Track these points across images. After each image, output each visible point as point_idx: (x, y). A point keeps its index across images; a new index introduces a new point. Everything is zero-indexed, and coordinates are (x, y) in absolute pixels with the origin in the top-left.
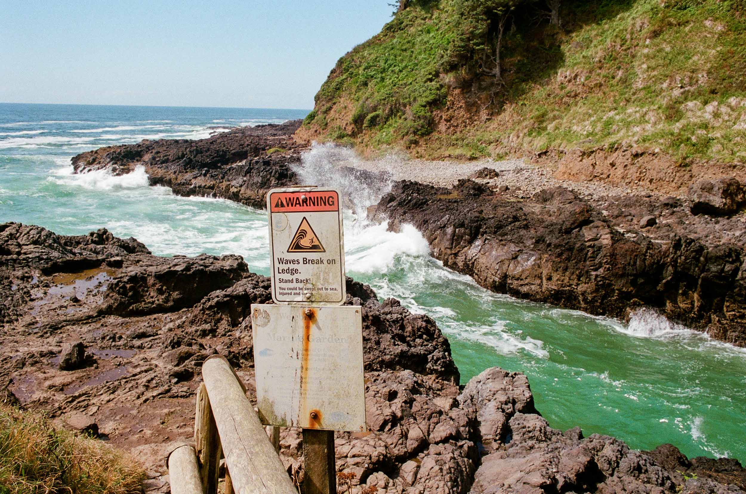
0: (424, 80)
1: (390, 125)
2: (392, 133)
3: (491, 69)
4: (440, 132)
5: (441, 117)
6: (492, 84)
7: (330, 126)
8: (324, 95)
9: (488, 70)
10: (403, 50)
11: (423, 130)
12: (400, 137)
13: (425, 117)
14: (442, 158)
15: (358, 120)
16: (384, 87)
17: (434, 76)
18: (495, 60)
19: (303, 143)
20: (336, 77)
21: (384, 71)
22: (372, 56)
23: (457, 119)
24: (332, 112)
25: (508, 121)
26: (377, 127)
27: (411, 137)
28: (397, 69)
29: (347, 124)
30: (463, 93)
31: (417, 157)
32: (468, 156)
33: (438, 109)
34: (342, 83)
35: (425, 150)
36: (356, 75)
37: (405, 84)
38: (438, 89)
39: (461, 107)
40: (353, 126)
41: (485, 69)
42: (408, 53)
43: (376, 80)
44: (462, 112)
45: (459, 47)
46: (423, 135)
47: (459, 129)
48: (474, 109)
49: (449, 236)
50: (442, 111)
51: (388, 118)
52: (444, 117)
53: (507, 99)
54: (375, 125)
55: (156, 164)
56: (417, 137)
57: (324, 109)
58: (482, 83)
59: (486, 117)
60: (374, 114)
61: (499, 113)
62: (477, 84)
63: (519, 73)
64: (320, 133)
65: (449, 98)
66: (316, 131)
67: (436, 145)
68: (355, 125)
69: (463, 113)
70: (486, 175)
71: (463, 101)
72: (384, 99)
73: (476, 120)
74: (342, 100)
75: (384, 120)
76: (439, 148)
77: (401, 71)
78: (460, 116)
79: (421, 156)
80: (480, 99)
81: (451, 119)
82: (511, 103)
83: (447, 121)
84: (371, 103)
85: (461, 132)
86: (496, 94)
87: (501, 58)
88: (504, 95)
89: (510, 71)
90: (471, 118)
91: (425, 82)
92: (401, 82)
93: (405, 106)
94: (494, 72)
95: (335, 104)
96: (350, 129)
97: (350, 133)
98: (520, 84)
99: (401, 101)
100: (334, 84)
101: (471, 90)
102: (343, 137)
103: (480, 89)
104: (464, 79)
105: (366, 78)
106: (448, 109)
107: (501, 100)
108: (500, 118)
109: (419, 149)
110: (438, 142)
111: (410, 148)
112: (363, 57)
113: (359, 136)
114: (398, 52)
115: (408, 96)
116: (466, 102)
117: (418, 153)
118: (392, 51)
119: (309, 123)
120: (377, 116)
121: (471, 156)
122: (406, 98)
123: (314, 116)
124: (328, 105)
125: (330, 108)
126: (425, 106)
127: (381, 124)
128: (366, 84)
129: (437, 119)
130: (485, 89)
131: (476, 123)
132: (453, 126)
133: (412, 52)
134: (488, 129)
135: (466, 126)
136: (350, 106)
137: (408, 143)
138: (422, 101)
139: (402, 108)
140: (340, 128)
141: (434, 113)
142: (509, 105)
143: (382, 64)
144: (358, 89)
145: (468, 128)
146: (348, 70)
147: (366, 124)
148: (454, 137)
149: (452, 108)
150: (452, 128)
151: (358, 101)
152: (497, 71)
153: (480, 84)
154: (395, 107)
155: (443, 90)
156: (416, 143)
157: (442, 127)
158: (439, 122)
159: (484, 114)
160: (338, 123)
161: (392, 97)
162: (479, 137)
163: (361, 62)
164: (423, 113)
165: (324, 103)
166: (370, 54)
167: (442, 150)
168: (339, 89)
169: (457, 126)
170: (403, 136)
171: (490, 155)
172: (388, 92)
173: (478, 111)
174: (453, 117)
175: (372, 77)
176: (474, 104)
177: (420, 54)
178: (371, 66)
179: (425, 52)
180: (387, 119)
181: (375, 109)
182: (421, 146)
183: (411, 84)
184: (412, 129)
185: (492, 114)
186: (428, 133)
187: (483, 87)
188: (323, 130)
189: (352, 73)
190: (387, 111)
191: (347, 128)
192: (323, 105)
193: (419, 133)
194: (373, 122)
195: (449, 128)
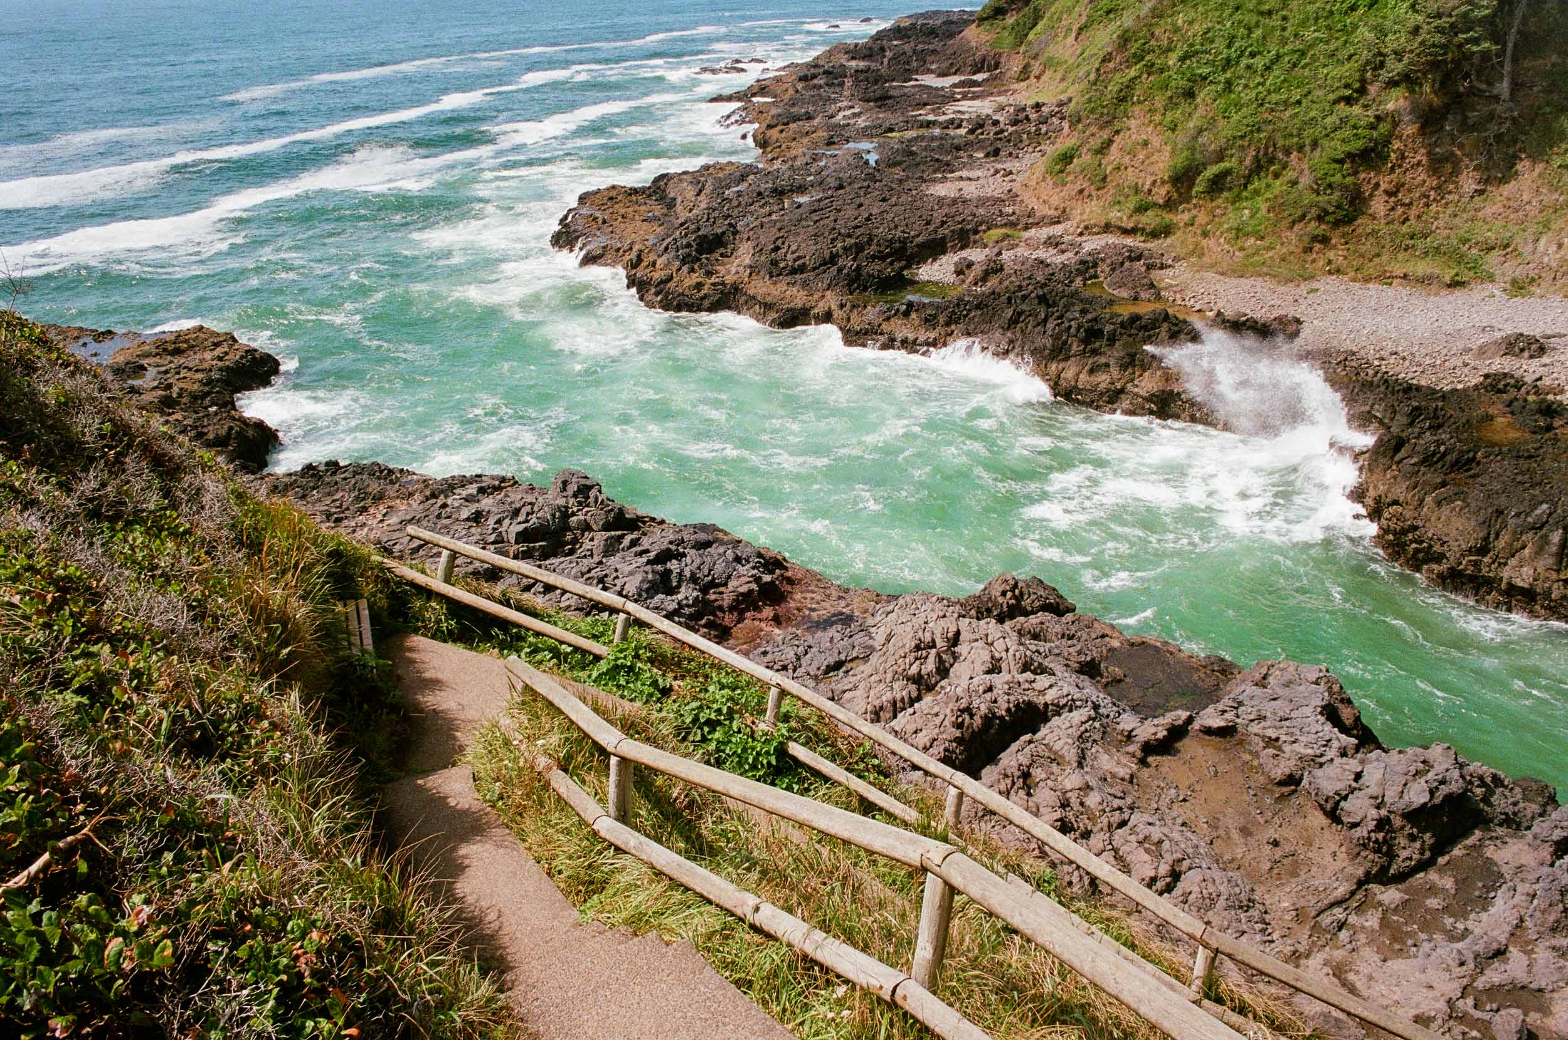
0: (1332, 97)
1: (1257, 192)
2: (1264, 211)
3: (1490, 84)
4: (1374, 217)
5: (1377, 185)
6: (1491, 116)
7: (1114, 180)
8: (1092, 111)
9: (1484, 86)
10: (1262, 13)
11: (1340, 214)
12: (1285, 223)
13: (1344, 188)
14: (1386, 278)
15: (1183, 179)
16: (1239, 106)
17: (1357, 91)
18: (1502, 65)
19: (1052, 212)
20: (1116, 70)
21: (1228, 63)
22: (1196, 27)
23: (1410, 191)
24: (1114, 148)
25: (1529, 202)
26: (1226, 194)
27: (1313, 227)
28: (1259, 62)
29: (1155, 182)
30: (1424, 134)
31: (1330, 273)
32: (1447, 279)
33: (1372, 168)
34: (1130, 85)
35: (1345, 258)
36: (1162, 71)
37: (1286, 103)
38: (1372, 127)
39: (1419, 164)
40: (1167, 187)
41: (1475, 83)
42: (1275, 21)
43: (1213, 87)
44: (1421, 175)
45: (1434, 45)
46: (1337, 224)
47: (1413, 212)
48: (1448, 167)
49: (1554, 549)
50: (1378, 172)
51: (1250, 176)
52: (1383, 186)
53: (1521, 150)
54: (1221, 190)
55: (780, 274)
56: (1323, 227)
57: (1095, 143)
58: (1470, 114)
59: (1474, 187)
60: (1222, 166)
61: (1504, 180)
62: (1459, 117)
63: (1552, 92)
64: (1090, 196)
65: (1396, 144)
66: (1081, 191)
67: (1367, 247)
68: (1174, 185)
69: (1423, 176)
70: (1522, 350)
71: (1423, 151)
72: (1242, 137)
73: (1450, 193)
74: (1133, 123)
75: (1242, 181)
76: (1378, 255)
77: (1268, 68)
78: (1416, 182)
79: (1338, 271)
80: (1461, 146)
81: (1398, 191)
82: (1534, 159)
83: (1389, 194)
84: (1210, 142)
85: (1419, 217)
86: (1499, 137)
87: (1515, 60)
88: (1515, 142)
89: (1530, 88)
90: (1439, 187)
91: (1336, 102)
92: (1274, 97)
93: (1287, 152)
94: (1495, 92)
95: (1117, 132)
96: (1161, 194)
97: (1161, 201)
98: (1557, 118)
99: (1280, 143)
100: (1113, 88)
101: (1442, 128)
102: (1146, 210)
103: (1466, 127)
104: (1430, 105)
105: (1189, 80)
106: (1392, 169)
107: (1511, 151)
108: (1507, 189)
109: (1331, 255)
110: (1372, 240)
111: (1311, 249)
112: (1177, 30)
113: (1181, 208)
114: (1252, 19)
115: (1295, 132)
116: (1429, 154)
117: (1330, 262)
118: (1238, 16)
119: (1062, 171)
120: (1227, 172)
121: (1452, 280)
122: (1291, 135)
123: (1072, 157)
124: (1105, 135)
125: (1110, 142)
126: (1341, 162)
127: (1236, 190)
128: (1190, 95)
129: (1366, 189)
130: (1473, 128)
131: (1450, 197)
132: (1403, 205)
133: (1285, 18)
134: (1480, 214)
135: (1427, 205)
136: (1156, 142)
137: (1306, 239)
138: (1336, 147)
139: (1280, 155)
140: (1137, 190)
141: (1362, 176)
142: (1527, 163)
143: (1220, 44)
144: (1172, 104)
145: (1433, 208)
146: (1143, 59)
147: (1200, 184)
148: (1404, 229)
149: (1400, 166)
150: (1400, 210)
151: (1173, 130)
152: (1503, 87)
153: (1465, 118)
154: (1266, 154)
155: (1383, 128)
156: (1324, 240)
157: (1379, 205)
158: (1371, 195)
159: (1468, 182)
160: (1131, 176)
161: (1259, 130)
162: (1462, 232)
163: (1170, 41)
164: (1338, 177)
165: (1093, 129)
166: (1191, 23)
167: (1384, 258)
168: (1122, 100)
169: (1411, 203)
170: (1294, 223)
171: (1491, 278)
172: (1250, 120)
173: (1456, 172)
174: (1403, 185)
175: (1205, 78)
176: (1450, 158)
177: (1303, 24)
178: (1197, 52)
179: (1317, 19)
180: (1248, 179)
181: (1220, 157)
182: (1334, 247)
183: (1299, 102)
184: (1314, 212)
185: (1487, 181)
186: (1349, 220)
187: (1470, 122)
188: (1098, 189)
189: (1153, 65)
190: (1247, 162)
191: (1154, 191)
192: (1093, 135)
193: (1330, 218)
194: (1217, 185)
195: (1393, 209)
